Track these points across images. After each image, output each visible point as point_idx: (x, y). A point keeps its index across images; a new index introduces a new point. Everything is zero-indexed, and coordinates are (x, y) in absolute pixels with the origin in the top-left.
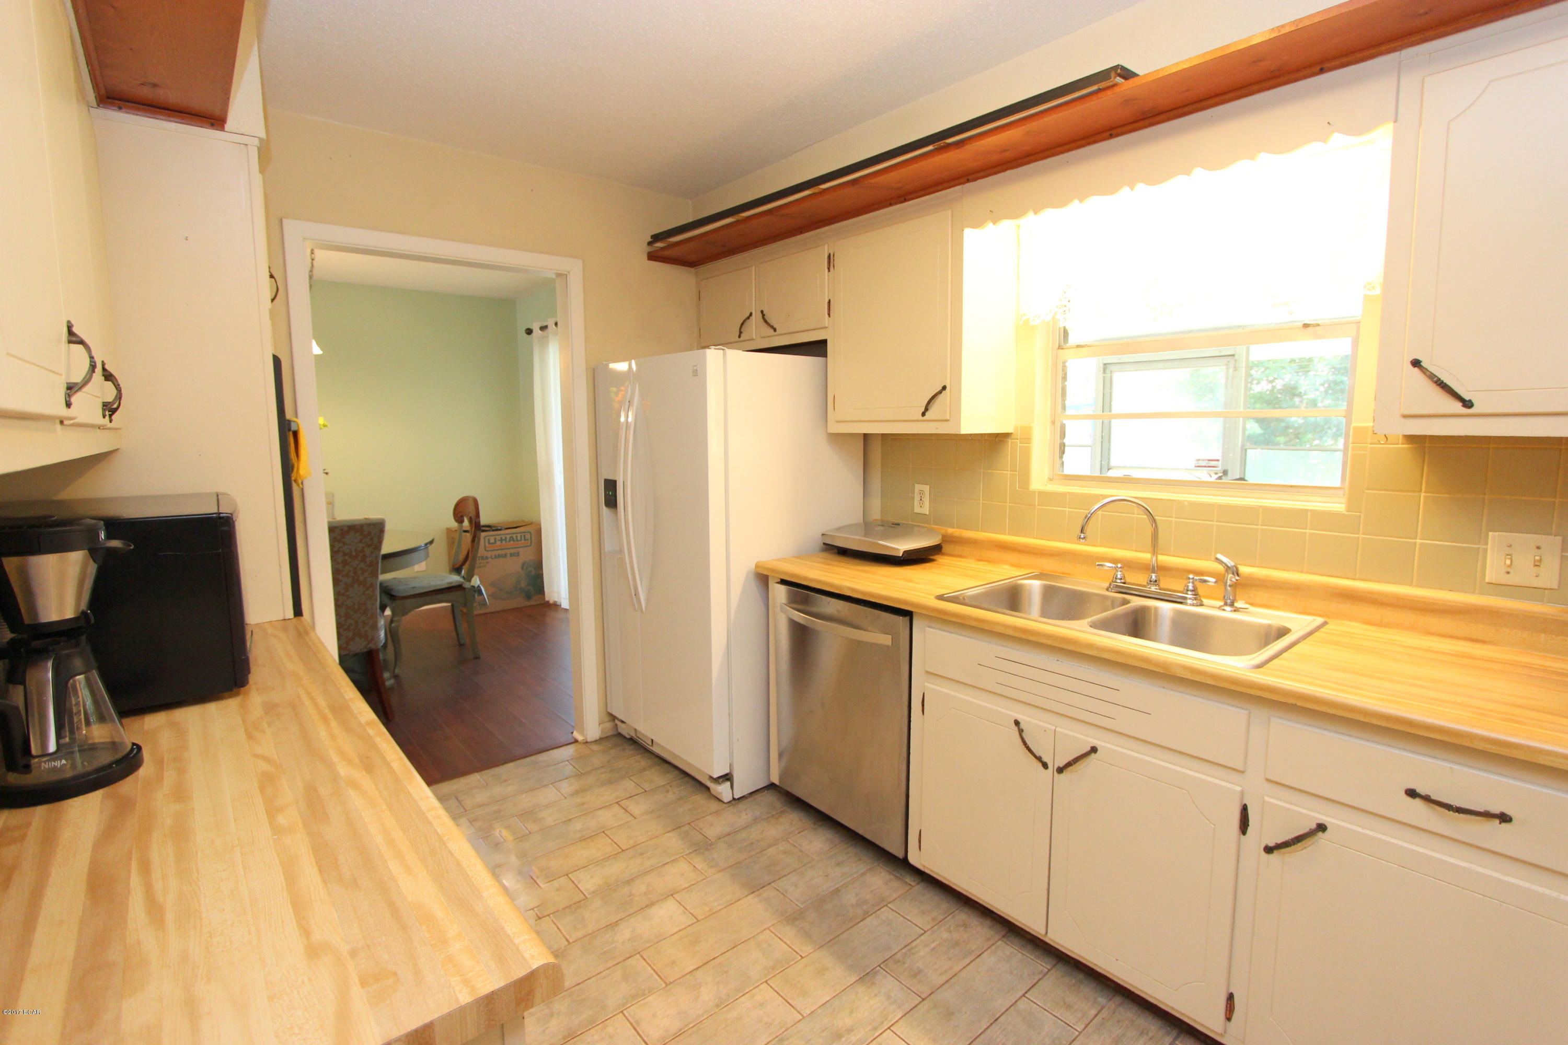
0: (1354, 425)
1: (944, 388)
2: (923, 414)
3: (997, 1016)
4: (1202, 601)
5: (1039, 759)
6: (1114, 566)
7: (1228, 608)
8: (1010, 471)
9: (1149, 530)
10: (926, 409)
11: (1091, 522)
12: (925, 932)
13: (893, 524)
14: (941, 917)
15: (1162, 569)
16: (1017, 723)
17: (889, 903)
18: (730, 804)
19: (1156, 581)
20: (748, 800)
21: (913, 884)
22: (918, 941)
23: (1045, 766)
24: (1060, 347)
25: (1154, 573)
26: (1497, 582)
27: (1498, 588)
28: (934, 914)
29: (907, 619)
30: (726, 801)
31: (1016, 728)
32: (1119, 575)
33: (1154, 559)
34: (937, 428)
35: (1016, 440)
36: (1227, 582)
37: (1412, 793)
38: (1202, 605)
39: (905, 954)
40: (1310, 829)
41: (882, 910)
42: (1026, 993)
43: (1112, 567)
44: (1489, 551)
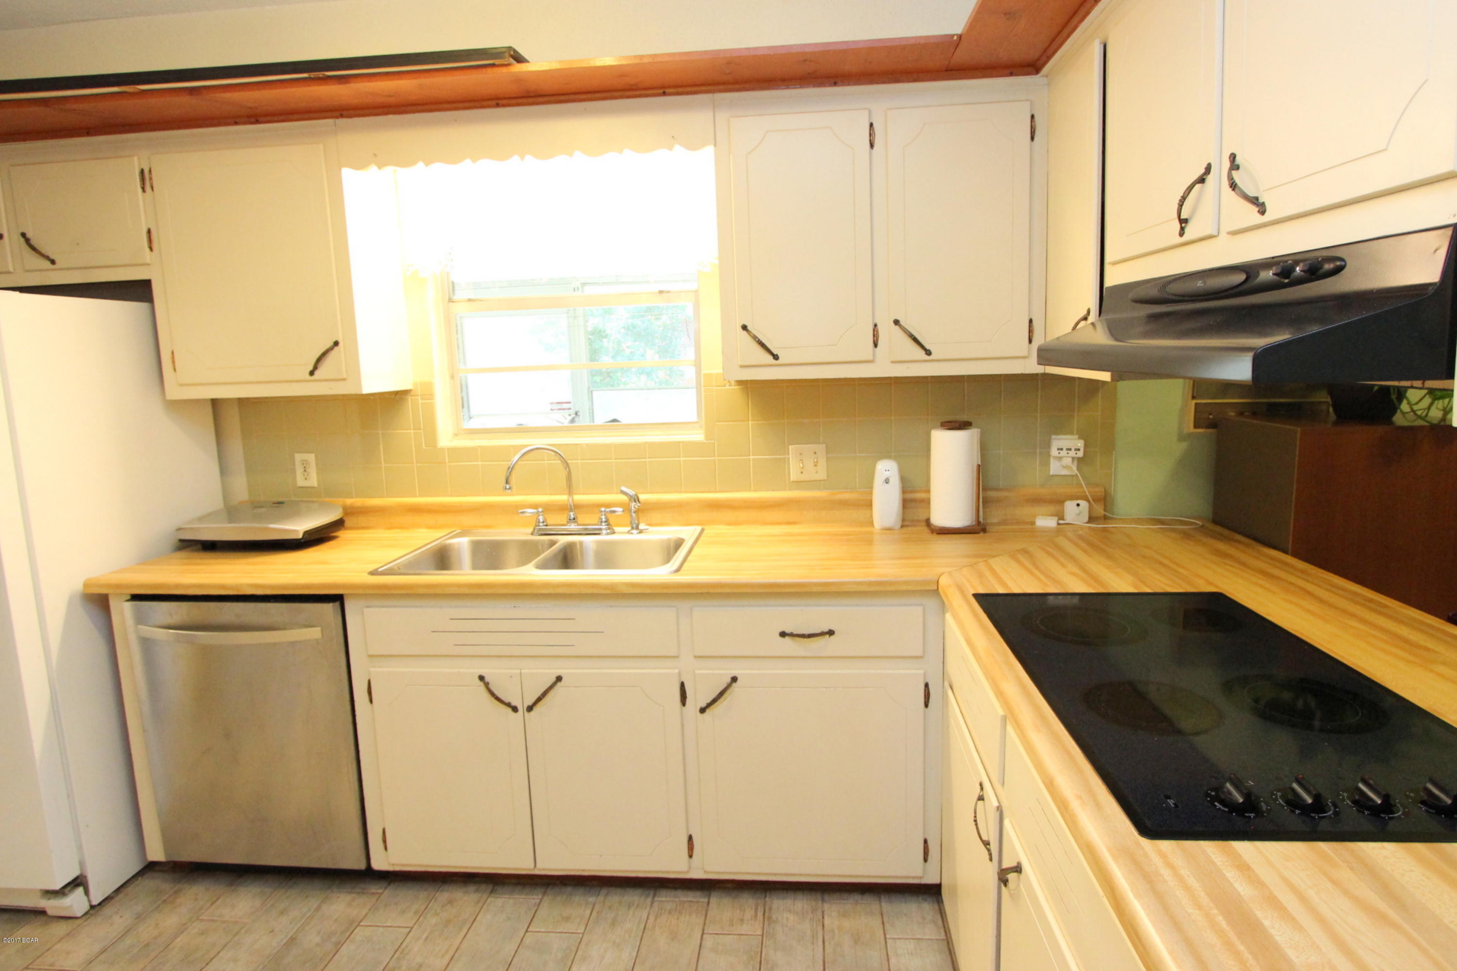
0: (703, 372)
1: (336, 344)
2: (312, 373)
3: (510, 961)
4: (614, 530)
5: (508, 705)
6: (535, 511)
7: (635, 531)
8: (414, 429)
9: (563, 474)
10: (316, 367)
11: (514, 473)
12: (412, 928)
13: (274, 503)
14: (423, 907)
15: (577, 507)
16: (481, 678)
17: (360, 922)
18: (88, 916)
19: (574, 519)
20: (117, 898)
21: (380, 891)
22: (408, 940)
23: (515, 709)
24: (451, 300)
25: (572, 511)
26: (798, 480)
27: (799, 484)
28: (415, 907)
29: (337, 604)
30: (79, 914)
31: (482, 684)
32: (541, 518)
33: (570, 500)
34: (330, 389)
35: (417, 397)
36: (631, 509)
37: (783, 634)
38: (614, 533)
39: (399, 959)
40: (728, 684)
41: (356, 931)
42: (528, 927)
43: (534, 512)
44: (790, 458)
